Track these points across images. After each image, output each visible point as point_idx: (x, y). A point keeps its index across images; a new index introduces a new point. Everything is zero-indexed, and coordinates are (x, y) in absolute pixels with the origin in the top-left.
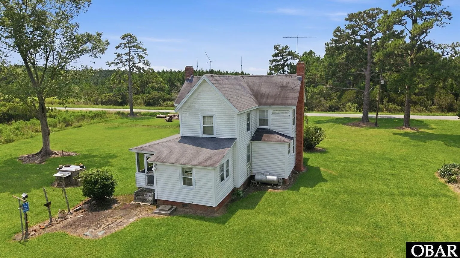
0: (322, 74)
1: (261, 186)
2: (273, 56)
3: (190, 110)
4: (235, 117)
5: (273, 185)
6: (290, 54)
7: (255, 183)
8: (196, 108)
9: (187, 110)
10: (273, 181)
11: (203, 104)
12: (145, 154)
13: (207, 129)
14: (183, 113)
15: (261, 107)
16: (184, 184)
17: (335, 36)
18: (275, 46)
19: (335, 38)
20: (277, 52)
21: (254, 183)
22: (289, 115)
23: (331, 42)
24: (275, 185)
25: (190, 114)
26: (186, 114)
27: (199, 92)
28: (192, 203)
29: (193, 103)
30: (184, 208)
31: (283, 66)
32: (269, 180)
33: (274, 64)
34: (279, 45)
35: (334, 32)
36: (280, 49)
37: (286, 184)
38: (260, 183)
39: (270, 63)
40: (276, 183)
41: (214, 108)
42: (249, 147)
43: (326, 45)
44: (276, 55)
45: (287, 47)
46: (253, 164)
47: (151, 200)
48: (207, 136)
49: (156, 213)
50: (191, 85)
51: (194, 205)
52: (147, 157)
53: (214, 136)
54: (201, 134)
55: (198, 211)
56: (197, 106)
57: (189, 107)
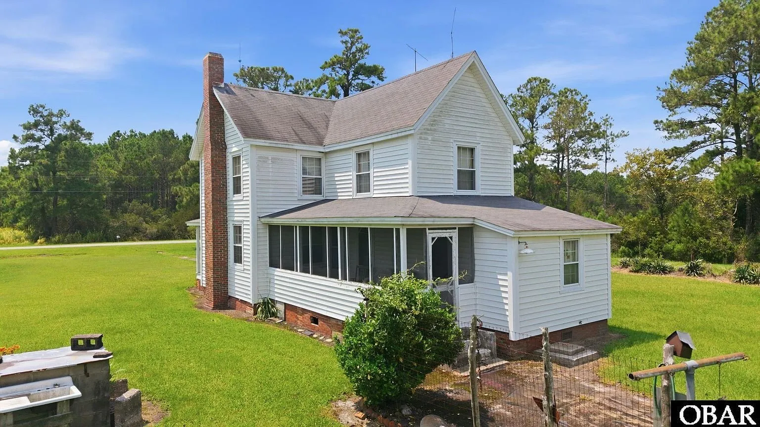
3: (435, 130)
8: (447, 127)
11: (460, 119)
12: (429, 229)
13: (467, 178)
14: (420, 138)
25: (433, 140)
26: (426, 139)
28: (579, 324)
29: (440, 114)
41: (478, 130)
47: (491, 353)
48: (463, 193)
49: (578, 363)
50: (239, 100)
51: (582, 327)
52: (433, 239)
53: (475, 193)
54: (453, 190)
55: (589, 339)
56: (448, 122)
57: (434, 122)
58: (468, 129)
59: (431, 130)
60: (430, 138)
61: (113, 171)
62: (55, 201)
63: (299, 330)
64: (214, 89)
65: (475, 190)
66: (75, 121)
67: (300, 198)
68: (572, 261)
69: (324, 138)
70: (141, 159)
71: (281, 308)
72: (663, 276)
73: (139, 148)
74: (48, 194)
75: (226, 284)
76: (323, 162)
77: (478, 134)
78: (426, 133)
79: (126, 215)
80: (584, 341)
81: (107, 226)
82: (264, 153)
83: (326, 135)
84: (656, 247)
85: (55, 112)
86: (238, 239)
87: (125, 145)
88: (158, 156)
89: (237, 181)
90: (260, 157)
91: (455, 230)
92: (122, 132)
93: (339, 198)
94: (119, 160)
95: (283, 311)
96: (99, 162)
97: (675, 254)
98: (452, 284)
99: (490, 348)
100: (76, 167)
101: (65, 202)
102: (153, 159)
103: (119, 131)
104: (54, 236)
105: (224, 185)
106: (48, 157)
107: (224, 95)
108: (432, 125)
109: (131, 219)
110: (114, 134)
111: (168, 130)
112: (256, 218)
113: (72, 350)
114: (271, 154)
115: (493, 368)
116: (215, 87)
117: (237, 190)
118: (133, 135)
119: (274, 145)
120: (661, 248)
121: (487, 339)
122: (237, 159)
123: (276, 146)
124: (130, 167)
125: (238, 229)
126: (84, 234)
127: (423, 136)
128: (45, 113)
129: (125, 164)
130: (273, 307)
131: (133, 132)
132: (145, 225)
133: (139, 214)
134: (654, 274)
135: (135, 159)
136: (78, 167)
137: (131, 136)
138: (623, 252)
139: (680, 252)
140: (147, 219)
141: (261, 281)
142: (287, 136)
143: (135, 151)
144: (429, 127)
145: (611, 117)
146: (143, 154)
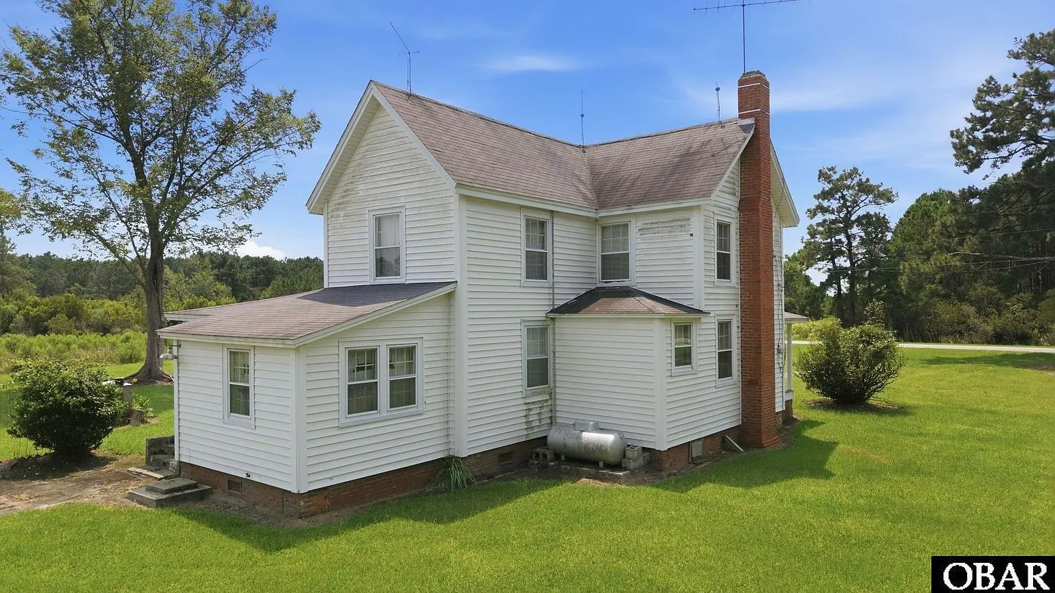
0: (948, 223)
1: (563, 467)
2: (817, 197)
3: (347, 203)
4: (452, 207)
5: (601, 464)
6: (865, 188)
7: (545, 456)
8: (361, 194)
9: (339, 204)
10: (600, 448)
11: (377, 179)
14: (332, 217)
15: (603, 213)
16: (233, 409)
17: (983, 109)
18: (820, 171)
19: (979, 114)
20: (827, 187)
21: (541, 456)
22: (692, 235)
23: (969, 126)
24: (608, 466)
25: (346, 216)
26: (338, 216)
27: (368, 141)
28: (245, 476)
29: (353, 180)
30: (230, 494)
31: (848, 223)
32: (586, 447)
33: (819, 218)
34: (832, 169)
35: (979, 98)
36: (835, 177)
37: (661, 471)
38: (563, 458)
39: (808, 216)
40: (612, 459)
41: (403, 187)
42: (539, 333)
43: (952, 135)
44: (825, 195)
45: (855, 171)
46: (558, 396)
48: (387, 281)
53: (401, 280)
54: (367, 277)
56: (361, 187)
57: (345, 193)
58: (388, 189)
59: (343, 203)
65: (399, 275)
77: (403, 193)
78: (338, 209)
108: (343, 197)
127: (334, 213)
144: (341, 201)
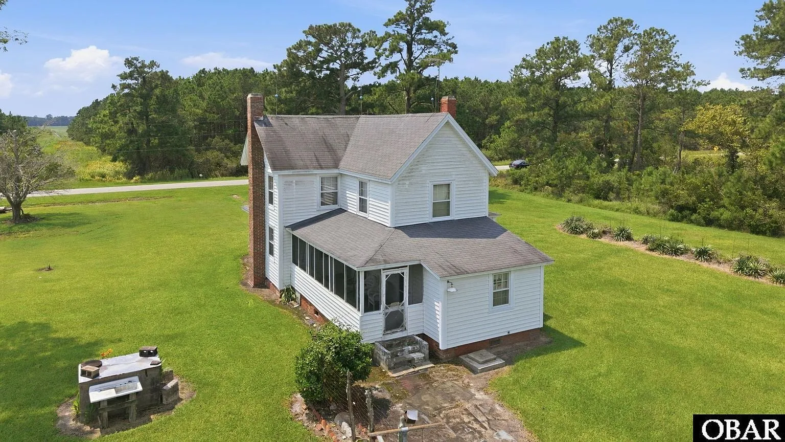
3: (412, 176)
8: (424, 172)
11: (435, 164)
12: (383, 270)
13: (442, 207)
25: (411, 184)
26: (405, 184)
28: (506, 334)
29: (418, 163)
30: (491, 348)
41: (454, 170)
47: (424, 357)
48: (439, 219)
49: (483, 370)
50: (274, 131)
51: (509, 336)
52: (387, 276)
53: (450, 218)
54: (428, 218)
55: (517, 344)
56: (425, 168)
57: (411, 171)
58: (444, 171)
59: (409, 176)
60: (407, 183)
61: (198, 110)
62: (149, 141)
63: (307, 318)
64: (255, 123)
65: (450, 216)
66: (165, 71)
67: (318, 209)
68: (504, 288)
69: (340, 160)
70: (223, 99)
71: (298, 296)
72: (674, 257)
73: (222, 87)
74: (142, 136)
75: (264, 269)
76: (339, 180)
77: (454, 173)
78: (404, 180)
79: (209, 153)
80: (511, 346)
81: (192, 163)
82: (289, 179)
83: (343, 156)
84: (703, 214)
85: (147, 63)
86: (271, 238)
87: (209, 84)
88: (238, 94)
89: (271, 194)
90: (286, 182)
91: (406, 268)
92: (207, 70)
93: (349, 210)
94: (203, 99)
95: (300, 298)
96: (187, 102)
97: (722, 222)
98: (403, 305)
99: (424, 354)
100: (165, 112)
101: (157, 141)
102: (234, 98)
103: (204, 69)
104: (147, 174)
105: (262, 195)
106: (141, 105)
107: (262, 128)
108: (410, 173)
109: (212, 155)
110: (200, 72)
111: (249, 68)
112: (282, 228)
113: (140, 356)
114: (294, 179)
115: (418, 371)
116: (256, 121)
117: (271, 202)
118: (218, 72)
119: (296, 173)
120: (709, 215)
121: (423, 347)
122: (271, 179)
123: (298, 173)
124: (214, 106)
125: (271, 231)
126: (172, 171)
127: (401, 182)
128: (139, 65)
129: (209, 103)
130: (293, 293)
131: (217, 69)
132: (226, 160)
133: (220, 150)
134: (666, 254)
135: (218, 98)
136: (167, 112)
137: (215, 73)
138: (672, 215)
139: (726, 220)
140: (229, 154)
141: (286, 274)
142: (308, 163)
143: (218, 91)
144: (407, 175)
145: (692, 66)
146: (225, 93)
